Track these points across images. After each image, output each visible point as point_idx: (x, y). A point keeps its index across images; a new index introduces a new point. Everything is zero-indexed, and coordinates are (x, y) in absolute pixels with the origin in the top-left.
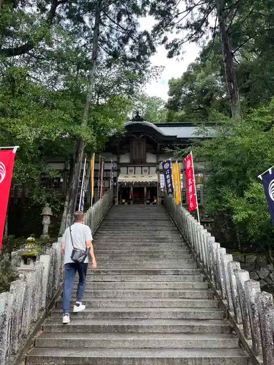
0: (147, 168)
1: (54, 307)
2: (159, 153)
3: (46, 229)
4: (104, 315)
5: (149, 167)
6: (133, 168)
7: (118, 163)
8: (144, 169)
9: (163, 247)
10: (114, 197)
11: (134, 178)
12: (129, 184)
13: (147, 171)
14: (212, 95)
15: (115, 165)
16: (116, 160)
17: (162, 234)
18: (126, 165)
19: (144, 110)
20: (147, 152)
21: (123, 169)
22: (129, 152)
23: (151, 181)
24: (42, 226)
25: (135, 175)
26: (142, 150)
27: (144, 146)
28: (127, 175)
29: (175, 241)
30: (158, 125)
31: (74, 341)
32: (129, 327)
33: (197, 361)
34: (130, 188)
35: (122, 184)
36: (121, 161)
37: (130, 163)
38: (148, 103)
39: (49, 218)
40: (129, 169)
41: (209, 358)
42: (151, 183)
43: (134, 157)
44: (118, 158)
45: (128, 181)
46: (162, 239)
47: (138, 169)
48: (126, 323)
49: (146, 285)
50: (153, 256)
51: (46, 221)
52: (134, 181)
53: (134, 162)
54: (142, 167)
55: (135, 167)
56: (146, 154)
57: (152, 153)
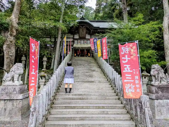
0: (86, 41)
1: (57, 92)
2: (91, 34)
3: (45, 66)
4: (75, 95)
5: (87, 40)
6: (80, 41)
7: (73, 38)
8: (85, 41)
9: (94, 73)
10: (72, 54)
11: (81, 45)
12: (78, 48)
13: (86, 42)
14: (115, 7)
15: (72, 39)
16: (73, 37)
18: (77, 39)
19: (84, 13)
21: (76, 41)
22: (78, 33)
25: (81, 44)
26: (84, 33)
27: (85, 31)
28: (77, 44)
29: (99, 71)
30: (91, 21)
31: (67, 102)
32: (85, 98)
33: (108, 107)
34: (79, 50)
35: (75, 48)
36: (75, 38)
37: (79, 39)
38: (86, 9)
39: (46, 62)
40: (78, 41)
41: (111, 106)
42: (88, 48)
43: (81, 36)
44: (74, 36)
45: (78, 47)
46: (94, 70)
47: (82, 41)
48: (83, 97)
49: (89, 86)
50: (91, 76)
51: (45, 64)
53: (81, 38)
54: (84, 40)
55: (81, 40)
56: (86, 35)
57: (88, 34)
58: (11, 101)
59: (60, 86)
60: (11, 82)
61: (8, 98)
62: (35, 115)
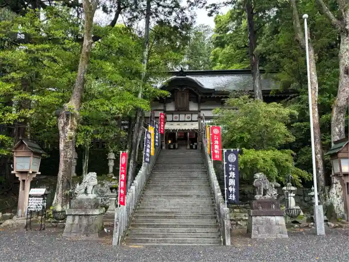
0: (190, 115)
2: (200, 102)
3: (111, 170)
5: (192, 114)
6: (178, 116)
7: (165, 111)
10: (162, 142)
11: (178, 126)
12: (174, 131)
13: (190, 117)
16: (162, 108)
17: (195, 174)
18: (172, 113)
20: (190, 100)
21: (169, 116)
22: (174, 100)
23: (193, 129)
24: (108, 167)
25: (179, 123)
26: (185, 100)
27: (187, 97)
28: (172, 123)
34: (175, 134)
35: (168, 131)
36: (168, 109)
37: (175, 111)
39: (113, 161)
40: (174, 115)
43: (179, 106)
44: (165, 107)
45: (173, 129)
47: (182, 116)
51: (111, 164)
52: (179, 129)
53: (178, 110)
54: (185, 114)
55: (179, 114)
56: (188, 103)
57: (194, 102)
58: (86, 216)
59: (140, 202)
60: (85, 195)
61: (83, 213)
62: (119, 225)
